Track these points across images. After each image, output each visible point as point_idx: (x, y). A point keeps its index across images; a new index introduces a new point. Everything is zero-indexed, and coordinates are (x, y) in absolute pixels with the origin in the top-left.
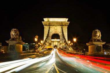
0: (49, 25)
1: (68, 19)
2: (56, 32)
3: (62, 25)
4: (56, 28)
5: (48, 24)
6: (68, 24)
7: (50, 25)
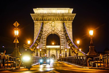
0: (42, 20)
1: (72, 9)
2: (53, 31)
3: (63, 18)
4: (53, 24)
5: (40, 18)
6: (74, 18)
7: (44, 19)
